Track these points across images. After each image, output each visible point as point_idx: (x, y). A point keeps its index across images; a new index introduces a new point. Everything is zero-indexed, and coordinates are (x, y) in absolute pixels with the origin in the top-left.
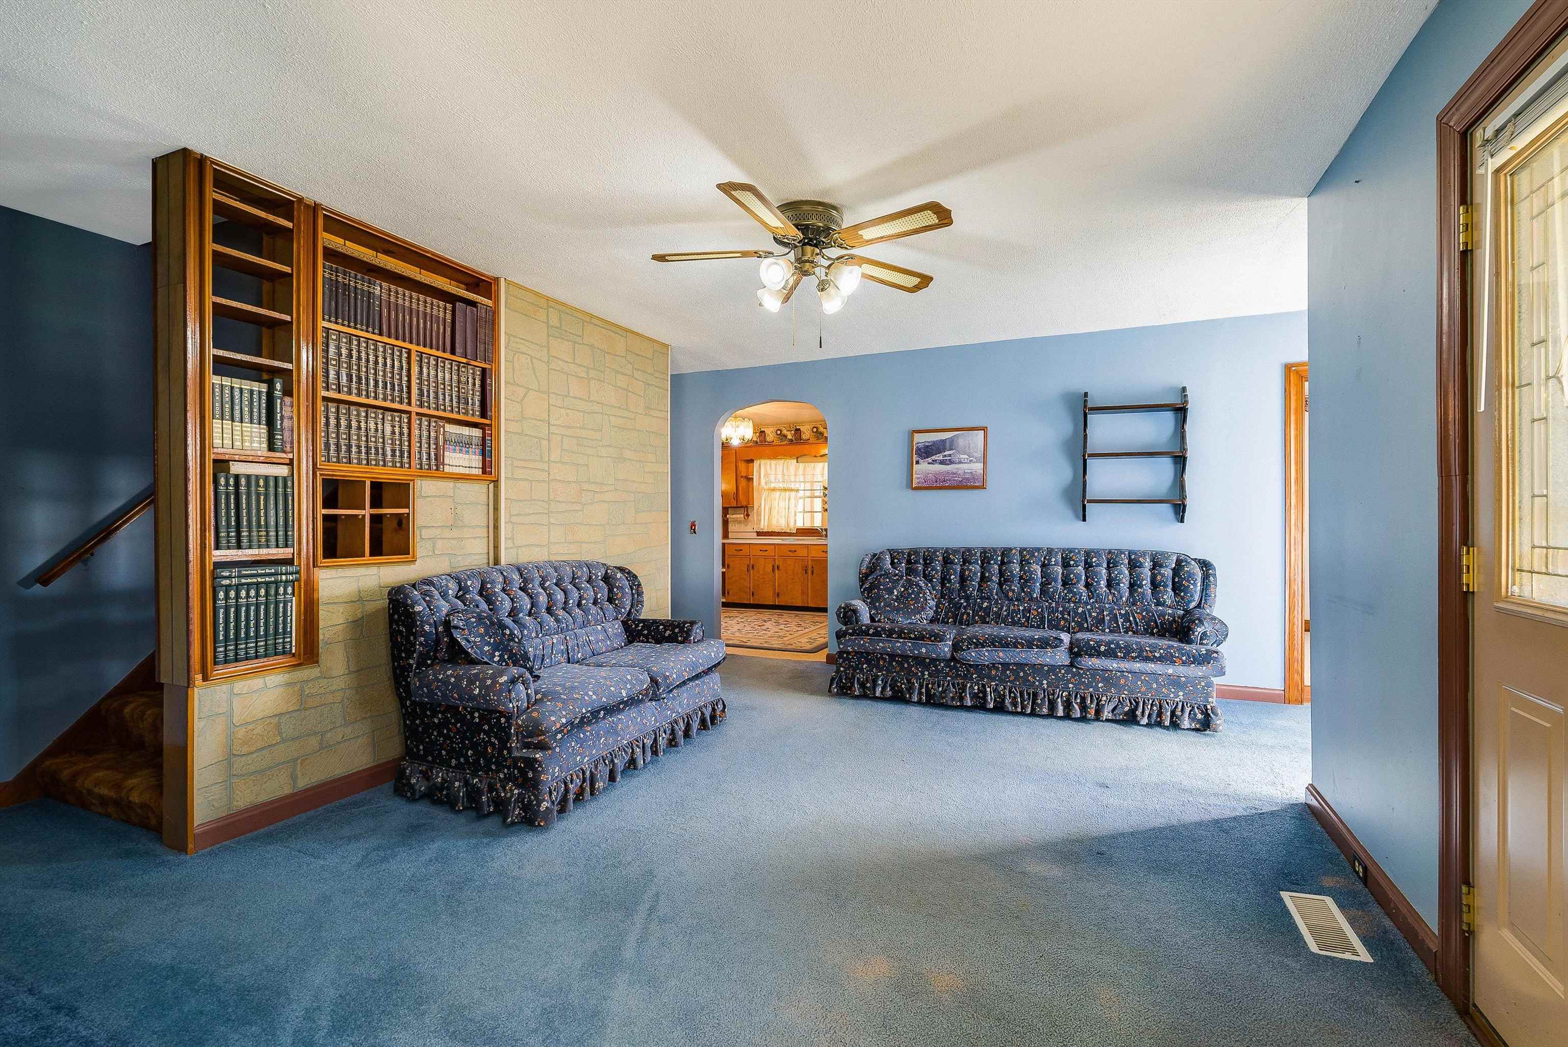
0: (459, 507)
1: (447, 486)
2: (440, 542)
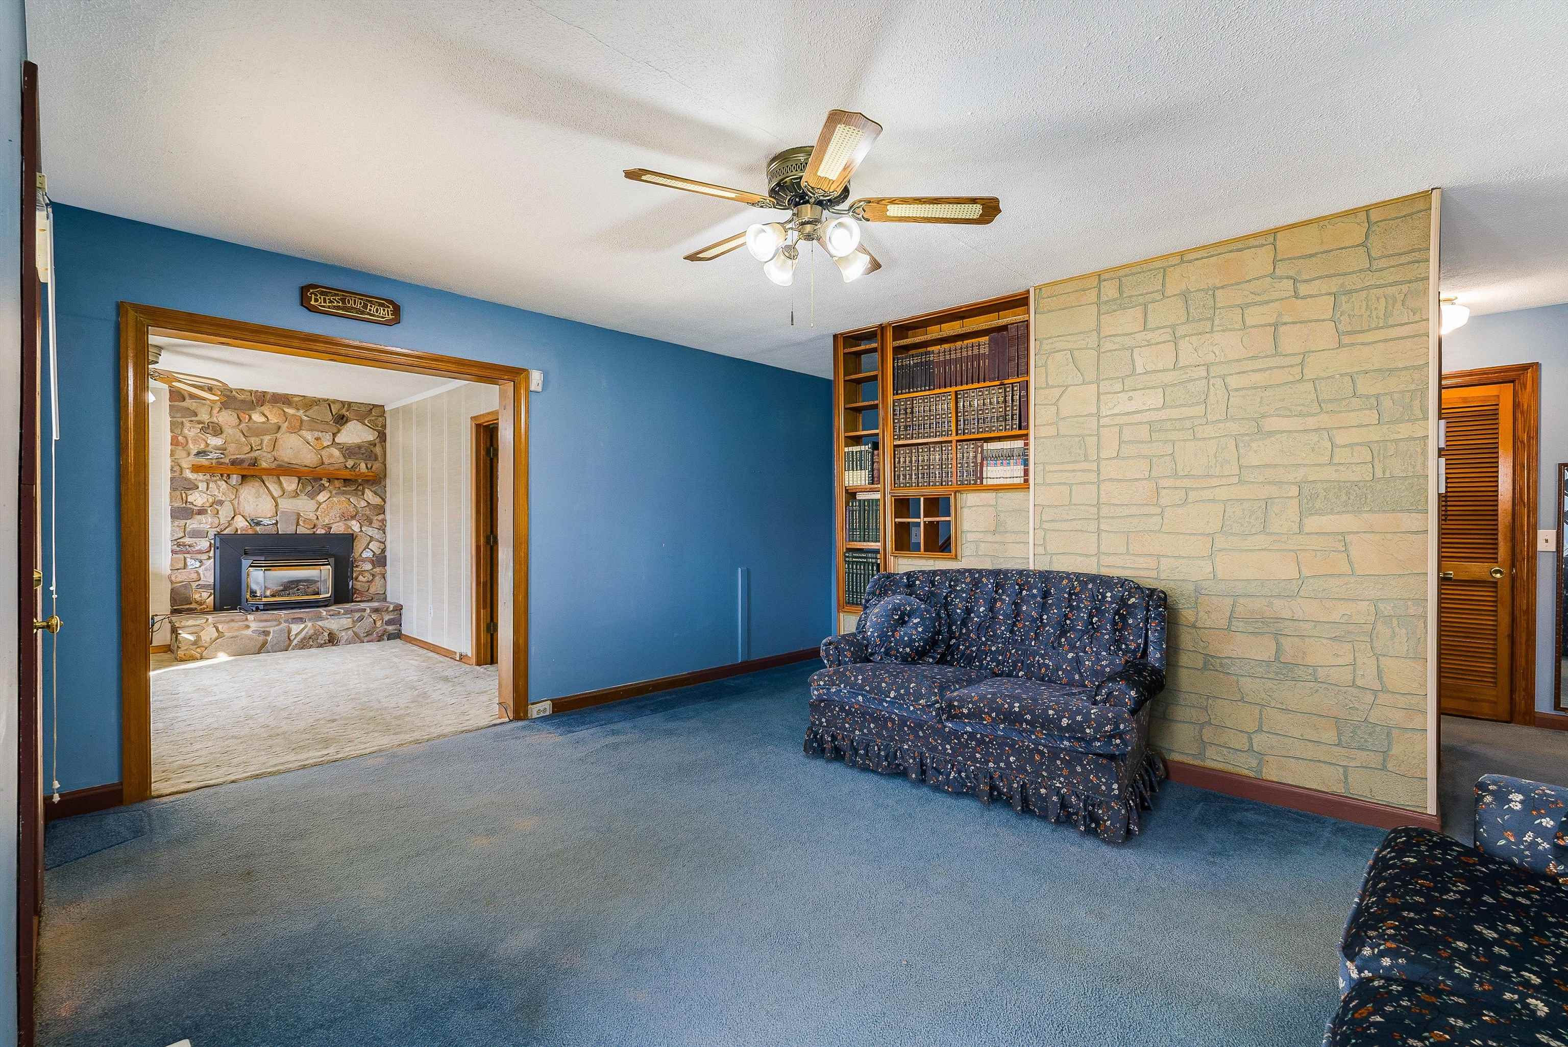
0: (1002, 515)
1: (990, 496)
2: (983, 545)
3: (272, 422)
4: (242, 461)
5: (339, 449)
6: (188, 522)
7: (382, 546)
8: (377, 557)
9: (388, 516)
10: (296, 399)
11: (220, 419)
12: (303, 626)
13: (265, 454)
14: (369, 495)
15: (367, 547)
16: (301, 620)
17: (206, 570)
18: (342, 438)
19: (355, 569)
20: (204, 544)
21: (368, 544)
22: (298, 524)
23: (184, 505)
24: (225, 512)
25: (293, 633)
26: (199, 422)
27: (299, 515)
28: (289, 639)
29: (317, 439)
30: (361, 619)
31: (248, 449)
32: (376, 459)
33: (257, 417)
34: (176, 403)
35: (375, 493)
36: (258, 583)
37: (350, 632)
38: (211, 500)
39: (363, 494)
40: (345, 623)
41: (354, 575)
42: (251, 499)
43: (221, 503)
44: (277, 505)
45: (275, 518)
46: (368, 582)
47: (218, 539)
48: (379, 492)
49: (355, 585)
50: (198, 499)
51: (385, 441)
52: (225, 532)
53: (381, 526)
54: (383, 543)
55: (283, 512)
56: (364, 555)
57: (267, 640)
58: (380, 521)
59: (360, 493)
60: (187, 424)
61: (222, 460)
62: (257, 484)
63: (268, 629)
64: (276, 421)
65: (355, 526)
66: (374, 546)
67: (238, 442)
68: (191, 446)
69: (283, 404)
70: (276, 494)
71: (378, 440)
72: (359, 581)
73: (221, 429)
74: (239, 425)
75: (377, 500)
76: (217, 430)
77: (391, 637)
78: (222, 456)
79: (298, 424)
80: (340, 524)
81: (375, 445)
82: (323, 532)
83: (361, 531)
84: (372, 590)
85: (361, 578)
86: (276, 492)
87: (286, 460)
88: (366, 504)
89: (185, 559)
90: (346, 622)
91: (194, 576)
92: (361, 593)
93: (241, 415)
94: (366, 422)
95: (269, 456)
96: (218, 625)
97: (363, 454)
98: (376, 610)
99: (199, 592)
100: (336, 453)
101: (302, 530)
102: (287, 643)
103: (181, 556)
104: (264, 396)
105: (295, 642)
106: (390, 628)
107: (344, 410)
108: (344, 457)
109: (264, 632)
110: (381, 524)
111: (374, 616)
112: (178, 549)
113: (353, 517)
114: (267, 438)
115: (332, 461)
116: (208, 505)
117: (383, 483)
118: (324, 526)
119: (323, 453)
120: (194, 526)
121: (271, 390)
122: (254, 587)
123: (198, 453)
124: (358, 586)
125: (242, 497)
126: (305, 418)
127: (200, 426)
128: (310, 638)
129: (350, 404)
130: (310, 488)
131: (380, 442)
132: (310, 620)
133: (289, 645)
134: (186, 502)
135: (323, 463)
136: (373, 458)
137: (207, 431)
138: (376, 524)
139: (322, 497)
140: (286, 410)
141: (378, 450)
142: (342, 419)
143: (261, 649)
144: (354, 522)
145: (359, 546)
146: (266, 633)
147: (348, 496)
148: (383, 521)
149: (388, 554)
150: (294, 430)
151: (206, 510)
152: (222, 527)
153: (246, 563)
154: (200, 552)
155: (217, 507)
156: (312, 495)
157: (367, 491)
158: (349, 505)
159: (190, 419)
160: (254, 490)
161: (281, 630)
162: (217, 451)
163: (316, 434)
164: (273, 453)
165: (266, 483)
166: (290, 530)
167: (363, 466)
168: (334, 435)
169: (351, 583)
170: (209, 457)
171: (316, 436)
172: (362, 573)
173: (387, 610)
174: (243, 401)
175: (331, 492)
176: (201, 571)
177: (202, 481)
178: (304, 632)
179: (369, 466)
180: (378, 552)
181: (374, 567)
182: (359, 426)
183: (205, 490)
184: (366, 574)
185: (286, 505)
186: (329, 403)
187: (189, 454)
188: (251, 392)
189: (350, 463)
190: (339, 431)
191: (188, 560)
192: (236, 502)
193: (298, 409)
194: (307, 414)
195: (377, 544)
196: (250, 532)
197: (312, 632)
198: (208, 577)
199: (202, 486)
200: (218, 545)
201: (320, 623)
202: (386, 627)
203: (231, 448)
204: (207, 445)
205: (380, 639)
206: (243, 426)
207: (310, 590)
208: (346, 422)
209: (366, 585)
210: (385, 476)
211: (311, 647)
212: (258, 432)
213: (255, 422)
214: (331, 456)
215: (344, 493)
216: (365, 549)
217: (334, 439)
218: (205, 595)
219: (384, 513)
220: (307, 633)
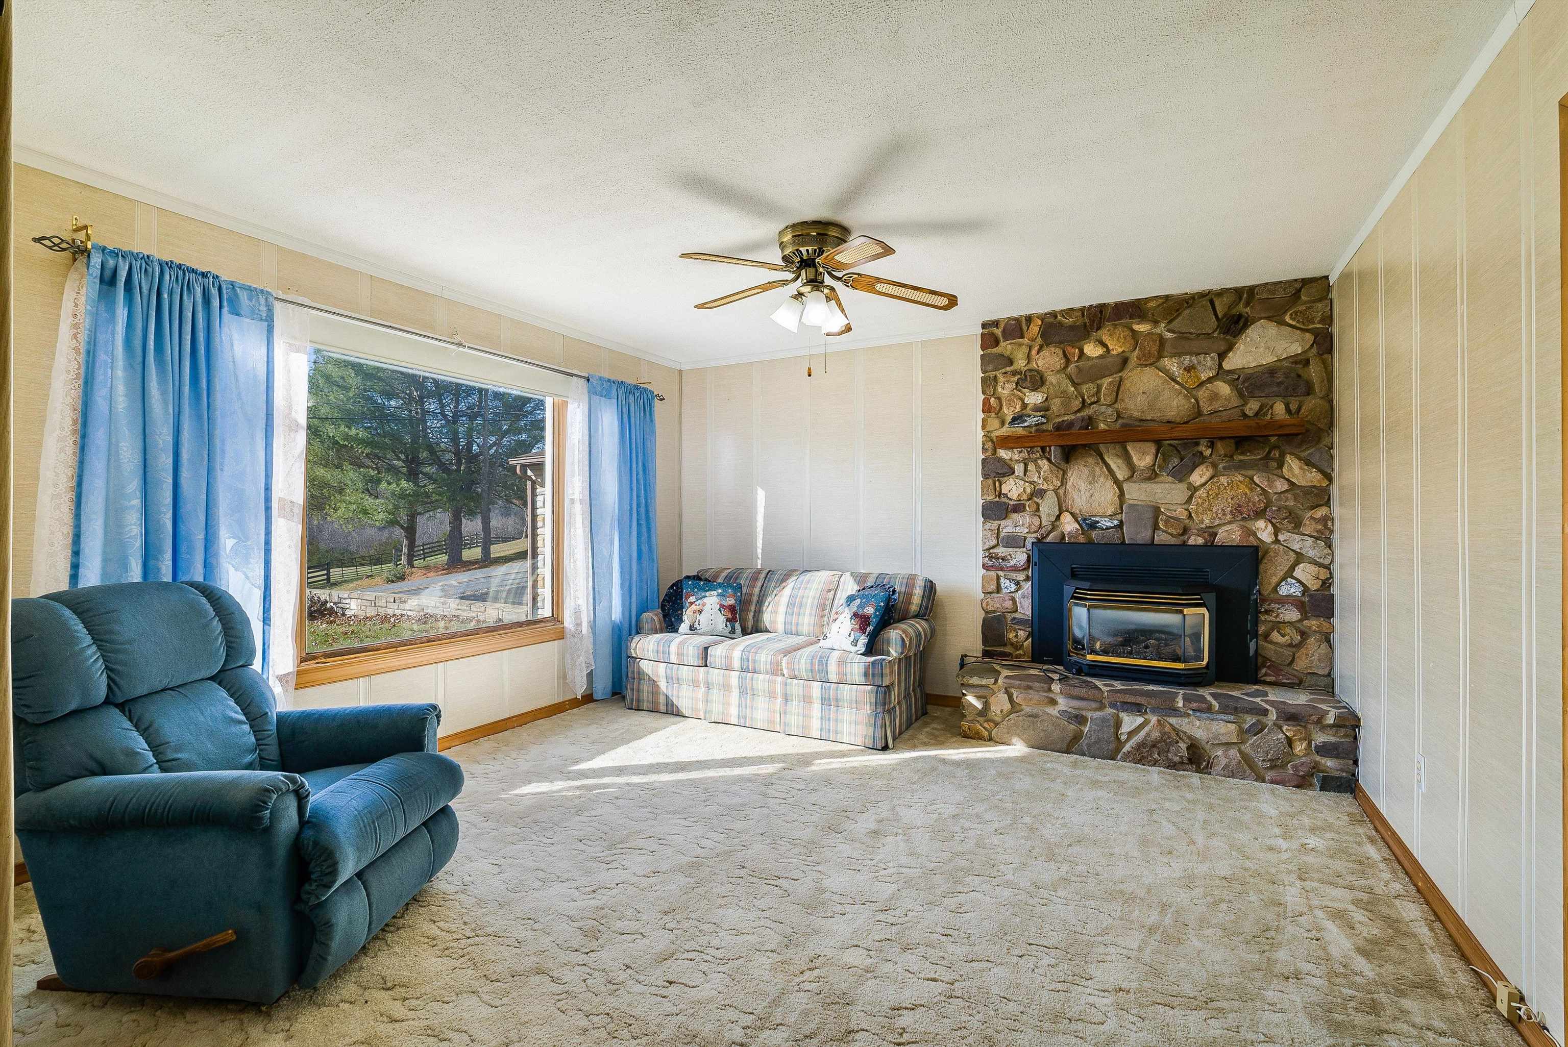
3: (1114, 353)
4: (1071, 424)
5: (1232, 383)
6: (1003, 523)
7: (1324, 573)
8: (1311, 596)
9: (1337, 510)
10: (1152, 304)
11: (1040, 363)
12: (1140, 720)
13: (1103, 409)
14: (1294, 467)
15: (1289, 573)
16: (1137, 708)
17: (1023, 597)
18: (1234, 361)
19: (1263, 618)
20: (1020, 557)
21: (1292, 568)
22: (1156, 527)
23: (997, 499)
24: (1048, 506)
25: (1125, 729)
26: (1014, 373)
27: (1156, 511)
28: (1118, 739)
29: (1189, 369)
30: (1258, 729)
31: (1077, 404)
32: (1309, 390)
33: (1092, 350)
34: (989, 351)
35: (1308, 463)
36: (1081, 627)
37: (1233, 752)
38: (1028, 490)
39: (1281, 466)
40: (1222, 731)
41: (1262, 629)
42: (1083, 485)
43: (1041, 493)
44: (1122, 494)
45: (1119, 517)
46: (1290, 645)
47: (1036, 549)
48: (1315, 459)
49: (1264, 648)
50: (1013, 489)
51: (1330, 350)
52: (1049, 539)
53: (1319, 531)
54: (1328, 567)
55: (1131, 506)
56: (1283, 591)
57: (1082, 731)
58: (1317, 521)
59: (1275, 465)
60: (1001, 379)
61: (1044, 427)
62: (1090, 460)
63: (1084, 713)
64: (1120, 350)
65: (1264, 531)
66: (1304, 572)
67: (1064, 394)
68: (1005, 410)
69: (1131, 318)
70: (1120, 477)
71: (1314, 350)
72: (1271, 642)
73: (1041, 378)
74: (1066, 367)
75: (1312, 477)
76: (1036, 380)
77: (1330, 784)
78: (1044, 420)
79: (1154, 349)
80: (1234, 526)
81: (1307, 363)
82: (1200, 541)
83: (1277, 541)
84: (1301, 664)
85: (1275, 636)
86: (1121, 472)
87: (1136, 414)
88: (1286, 487)
89: (998, 578)
90: (1225, 729)
91: (1009, 604)
92: (1276, 668)
93: (1069, 349)
94: (1287, 318)
95: (1110, 410)
96: (1013, 690)
97: (1279, 384)
98: (1291, 716)
99: (1015, 630)
100: (1224, 389)
101: (1161, 538)
102: (1112, 746)
103: (993, 574)
104: (1101, 312)
105: (1127, 748)
106: (1329, 763)
107: (1241, 305)
108: (1241, 395)
109: (1076, 716)
110: (1320, 527)
111: (1289, 730)
112: (990, 563)
113: (1259, 514)
114: (1106, 381)
115: (1217, 405)
116: (1025, 497)
117: (1326, 441)
118: (1201, 532)
119: (1202, 394)
120: (1010, 529)
121: (1110, 299)
122: (1078, 633)
123: (1014, 420)
124: (1269, 650)
125: (1070, 484)
126: (1169, 335)
127: (1018, 377)
128: (1154, 746)
129: (1251, 290)
130: (1176, 461)
131: (1320, 355)
132: (1154, 711)
133: (1118, 750)
134: (999, 496)
135: (1199, 413)
136: (1302, 389)
137: (1024, 385)
138: (1309, 527)
139: (1198, 477)
140: (1136, 327)
141: (1314, 372)
142: (1237, 322)
143: (1070, 746)
144: (1261, 524)
145: (1272, 571)
146: (1080, 720)
147: (1250, 473)
148: (1327, 521)
149: (1336, 590)
150: (1152, 360)
151: (1024, 506)
152: (1043, 531)
153: (1068, 590)
154: (1015, 569)
155: (1037, 500)
156: (1181, 475)
157: (1288, 459)
158: (1251, 490)
159: (1004, 370)
160: (1086, 471)
161: (1104, 720)
162: (1038, 414)
163: (1187, 359)
164: (1116, 406)
165: (1106, 458)
166: (1143, 536)
167: (1279, 408)
168: (1222, 356)
169: (1252, 645)
170: (1026, 424)
171: (1186, 363)
172: (1278, 626)
173: (1319, 721)
174: (1072, 328)
175: (1215, 466)
176: (1018, 596)
177: (1018, 461)
178: (1143, 733)
179: (1293, 407)
180: (1314, 585)
181: (1305, 617)
182: (1272, 329)
183: (1022, 474)
184: (1288, 630)
185: (1136, 493)
186: (1208, 298)
187: (1003, 423)
188: (1082, 310)
189: (1253, 406)
190: (1230, 348)
191: (1002, 580)
192: (1061, 491)
193: (1156, 323)
194: (1171, 326)
195: (1313, 569)
196: (1082, 539)
197: (1156, 735)
198: (1025, 609)
199: (1019, 469)
200: (1036, 559)
201: (1173, 720)
202: (1318, 758)
203: (1056, 405)
204: (1024, 406)
205: (1302, 783)
206: (1072, 368)
207: (1167, 650)
208: (1246, 326)
209: (1287, 652)
210: (1331, 425)
211: (1155, 763)
212: (1095, 373)
213: (1089, 358)
214: (1215, 396)
215: (1241, 466)
216: (1284, 579)
217: (1220, 366)
218: (1022, 634)
219: (1328, 503)
220: (1148, 735)
